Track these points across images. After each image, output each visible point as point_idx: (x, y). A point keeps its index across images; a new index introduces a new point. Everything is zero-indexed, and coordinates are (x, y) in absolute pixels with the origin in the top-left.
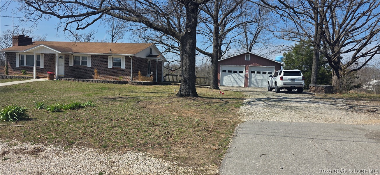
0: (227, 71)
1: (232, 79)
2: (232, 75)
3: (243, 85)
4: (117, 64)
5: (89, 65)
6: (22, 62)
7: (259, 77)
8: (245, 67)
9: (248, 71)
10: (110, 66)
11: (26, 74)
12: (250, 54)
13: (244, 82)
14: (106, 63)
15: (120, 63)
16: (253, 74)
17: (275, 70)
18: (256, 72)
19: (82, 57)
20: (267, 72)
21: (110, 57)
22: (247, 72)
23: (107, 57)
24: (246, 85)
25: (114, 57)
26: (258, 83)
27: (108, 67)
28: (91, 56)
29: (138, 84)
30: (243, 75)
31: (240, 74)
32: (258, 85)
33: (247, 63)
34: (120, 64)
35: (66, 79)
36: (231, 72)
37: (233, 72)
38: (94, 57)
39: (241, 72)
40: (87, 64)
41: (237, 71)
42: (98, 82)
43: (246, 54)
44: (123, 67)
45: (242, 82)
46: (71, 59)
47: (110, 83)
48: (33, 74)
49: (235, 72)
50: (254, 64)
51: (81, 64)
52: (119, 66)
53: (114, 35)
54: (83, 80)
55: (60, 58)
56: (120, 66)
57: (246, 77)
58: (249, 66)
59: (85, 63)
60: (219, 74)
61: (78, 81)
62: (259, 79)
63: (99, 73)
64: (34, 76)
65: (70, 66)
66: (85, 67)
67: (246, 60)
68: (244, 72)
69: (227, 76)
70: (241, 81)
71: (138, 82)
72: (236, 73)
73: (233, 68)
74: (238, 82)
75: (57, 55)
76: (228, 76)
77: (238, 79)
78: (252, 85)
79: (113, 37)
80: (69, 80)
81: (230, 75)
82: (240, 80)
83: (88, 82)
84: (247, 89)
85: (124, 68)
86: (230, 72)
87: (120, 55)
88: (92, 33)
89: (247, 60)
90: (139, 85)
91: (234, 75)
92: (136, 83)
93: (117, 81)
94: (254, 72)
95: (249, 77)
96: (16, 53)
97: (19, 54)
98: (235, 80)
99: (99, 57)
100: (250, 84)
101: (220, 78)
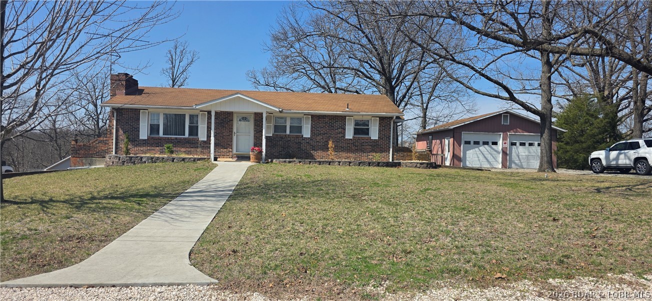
0: (472, 143)
1: (481, 157)
2: (481, 148)
3: (500, 166)
4: (362, 129)
5: (307, 133)
6: (154, 129)
7: (522, 151)
8: (502, 135)
9: (508, 142)
10: (349, 134)
11: (172, 152)
13: (500, 160)
15: (369, 128)
16: (514, 147)
18: (518, 144)
19: (291, 119)
20: (536, 143)
21: (348, 119)
23: (342, 119)
24: (504, 165)
25: (357, 118)
26: (522, 161)
27: (344, 136)
28: (310, 116)
30: (500, 147)
31: (494, 146)
32: (522, 164)
33: (505, 129)
34: (366, 132)
35: (285, 161)
36: (479, 144)
37: (481, 143)
38: (317, 119)
39: (495, 143)
41: (488, 142)
43: (503, 115)
45: (496, 160)
46: (269, 122)
49: (485, 143)
50: (515, 130)
51: (288, 132)
55: (242, 120)
57: (504, 153)
58: (508, 133)
59: (299, 129)
60: (460, 146)
62: (524, 154)
65: (266, 135)
66: (297, 137)
67: (503, 124)
68: (500, 142)
69: (472, 150)
70: (494, 158)
72: (486, 146)
73: (481, 137)
74: (490, 161)
75: (264, 116)
76: (474, 150)
77: (489, 155)
78: (513, 165)
79: (173, 81)
80: (290, 162)
81: (477, 149)
82: (493, 156)
84: (505, 170)
85: (378, 139)
86: (476, 143)
87: (368, 115)
89: (505, 124)
94: (514, 144)
95: (508, 153)
96: (141, 111)
97: (147, 111)
98: (484, 156)
99: (327, 120)
100: (510, 164)
101: (462, 154)
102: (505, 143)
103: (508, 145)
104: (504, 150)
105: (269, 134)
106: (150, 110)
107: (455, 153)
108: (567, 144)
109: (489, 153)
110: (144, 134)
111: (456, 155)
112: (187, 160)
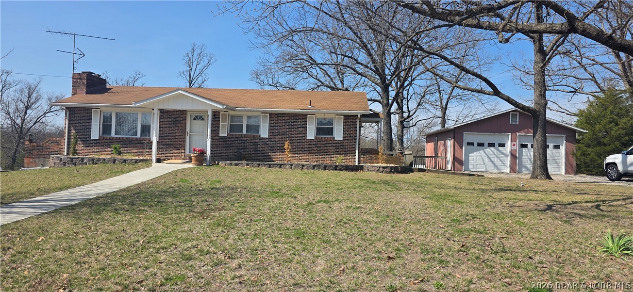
1: (486, 159)
2: (486, 150)
3: (508, 170)
4: (325, 129)
5: (264, 133)
6: (106, 129)
8: (510, 136)
9: (517, 143)
10: (311, 135)
12: (518, 113)
13: (508, 163)
14: (301, 130)
15: (333, 128)
16: (524, 149)
17: (565, 141)
18: (529, 146)
19: (248, 117)
20: (552, 145)
21: (310, 117)
22: (515, 145)
23: (303, 116)
24: (513, 170)
25: (319, 116)
27: (305, 136)
28: (268, 114)
30: (507, 149)
31: (500, 148)
33: (513, 130)
34: (330, 131)
35: (231, 164)
36: (484, 146)
37: (486, 145)
38: (275, 117)
39: (503, 145)
41: (494, 144)
42: (303, 169)
43: (511, 113)
44: (338, 134)
45: (504, 164)
46: (224, 121)
49: (491, 145)
50: (526, 130)
51: (244, 132)
53: (192, 81)
54: (270, 165)
55: (195, 119)
56: (332, 134)
57: (513, 156)
58: (518, 134)
59: (257, 128)
60: (462, 148)
63: (294, 150)
64: (154, 158)
65: (220, 135)
66: (254, 137)
67: (512, 124)
68: (508, 144)
69: (475, 153)
70: (502, 161)
72: (492, 148)
73: (486, 138)
74: (497, 165)
76: (478, 152)
77: (496, 159)
78: (523, 170)
79: (190, 84)
80: (236, 165)
81: (481, 152)
82: (500, 160)
83: (280, 167)
84: (515, 175)
85: (342, 139)
86: (481, 145)
87: (332, 113)
89: (514, 123)
91: (489, 151)
94: (525, 146)
95: (517, 155)
96: (93, 110)
97: (99, 110)
98: (491, 159)
99: (287, 118)
100: (520, 168)
101: (464, 157)
102: (514, 145)
103: (517, 147)
104: (513, 153)
105: (223, 133)
106: (102, 109)
107: (456, 155)
108: (588, 146)
109: (496, 156)
110: (95, 135)
111: (457, 158)
112: (129, 161)
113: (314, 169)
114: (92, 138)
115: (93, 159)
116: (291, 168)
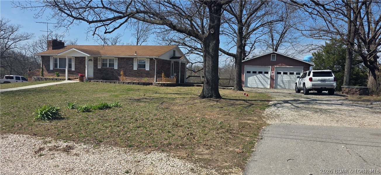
0: (252, 72)
1: (257, 80)
2: (257, 76)
3: (269, 87)
4: (142, 66)
5: (116, 67)
6: (56, 65)
7: (286, 78)
8: (271, 67)
9: (274, 72)
10: (135, 68)
11: (59, 76)
12: (276, 54)
13: (269, 83)
14: (131, 65)
15: (145, 65)
16: (279, 75)
17: (303, 70)
18: (282, 73)
19: (110, 60)
20: (295, 73)
21: (135, 60)
23: (132, 59)
24: (272, 86)
25: (139, 59)
26: (285, 84)
27: (133, 69)
28: (117, 58)
29: (161, 85)
30: (268, 76)
31: (266, 75)
32: (285, 86)
33: (273, 64)
35: (95, 81)
36: (256, 73)
37: (257, 72)
38: (120, 59)
39: (267, 73)
40: (114, 67)
41: (262, 72)
42: (124, 84)
43: (272, 54)
44: (147, 68)
45: (267, 83)
46: (99, 62)
47: (135, 84)
48: (65, 76)
49: (260, 73)
50: (280, 64)
51: (108, 66)
52: (143, 68)
53: (139, 38)
54: (110, 82)
55: (89, 61)
56: (145, 67)
57: (272, 78)
59: (112, 65)
60: (243, 75)
61: (106, 83)
62: (286, 80)
63: (125, 75)
64: (66, 78)
65: (98, 68)
66: (112, 69)
67: (272, 61)
68: (269, 73)
69: (251, 77)
70: (266, 82)
71: (162, 84)
72: (261, 75)
73: (257, 69)
74: (263, 83)
75: (86, 58)
76: (253, 77)
77: (263, 80)
78: (278, 86)
79: (138, 40)
80: (97, 81)
81: (255, 76)
82: (265, 81)
83: (115, 83)
84: (272, 90)
85: (149, 70)
86: (254, 72)
87: (145, 57)
88: (119, 36)
89: (273, 60)
90: (163, 86)
91: (259, 76)
92: (160, 85)
93: (142, 83)
94: (280, 73)
95: (275, 78)
97: (53, 57)
98: (260, 81)
99: (125, 60)
100: (276, 86)
101: (244, 79)
102: (273, 73)
103: (274, 74)
104: (272, 77)
105: (99, 67)
109: (263, 79)
113: (128, 84)
114: (51, 69)
115: (45, 78)
116: (119, 83)
